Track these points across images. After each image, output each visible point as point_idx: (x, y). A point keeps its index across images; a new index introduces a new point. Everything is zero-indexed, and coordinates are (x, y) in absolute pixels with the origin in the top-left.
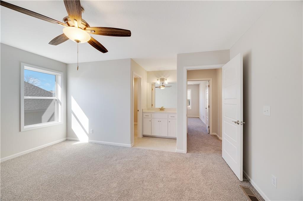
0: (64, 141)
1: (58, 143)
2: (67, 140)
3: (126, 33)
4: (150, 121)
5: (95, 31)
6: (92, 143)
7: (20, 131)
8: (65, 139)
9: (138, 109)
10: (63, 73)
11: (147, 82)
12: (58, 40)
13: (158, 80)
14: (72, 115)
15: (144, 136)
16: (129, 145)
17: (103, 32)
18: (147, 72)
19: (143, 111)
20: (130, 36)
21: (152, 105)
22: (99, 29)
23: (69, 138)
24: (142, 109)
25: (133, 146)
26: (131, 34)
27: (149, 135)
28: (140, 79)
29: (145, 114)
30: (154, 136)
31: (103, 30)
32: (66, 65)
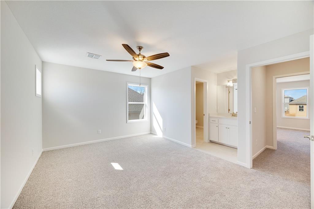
0: (149, 134)
1: (145, 134)
2: (151, 133)
3: (166, 55)
4: (217, 126)
5: (148, 59)
6: (164, 138)
7: (127, 123)
8: (149, 132)
9: (204, 114)
10: (148, 85)
11: (217, 85)
12: (134, 69)
13: (229, 81)
14: (154, 116)
15: (211, 142)
16: (190, 146)
17: (153, 58)
18: (218, 74)
19: (210, 116)
20: (169, 56)
21: (229, 110)
22: (150, 58)
23: (152, 132)
24: (209, 114)
25: (194, 148)
26: (169, 54)
27: (217, 141)
28: (206, 83)
29: (211, 119)
30: (222, 143)
31: (152, 57)
32: (150, 79)
